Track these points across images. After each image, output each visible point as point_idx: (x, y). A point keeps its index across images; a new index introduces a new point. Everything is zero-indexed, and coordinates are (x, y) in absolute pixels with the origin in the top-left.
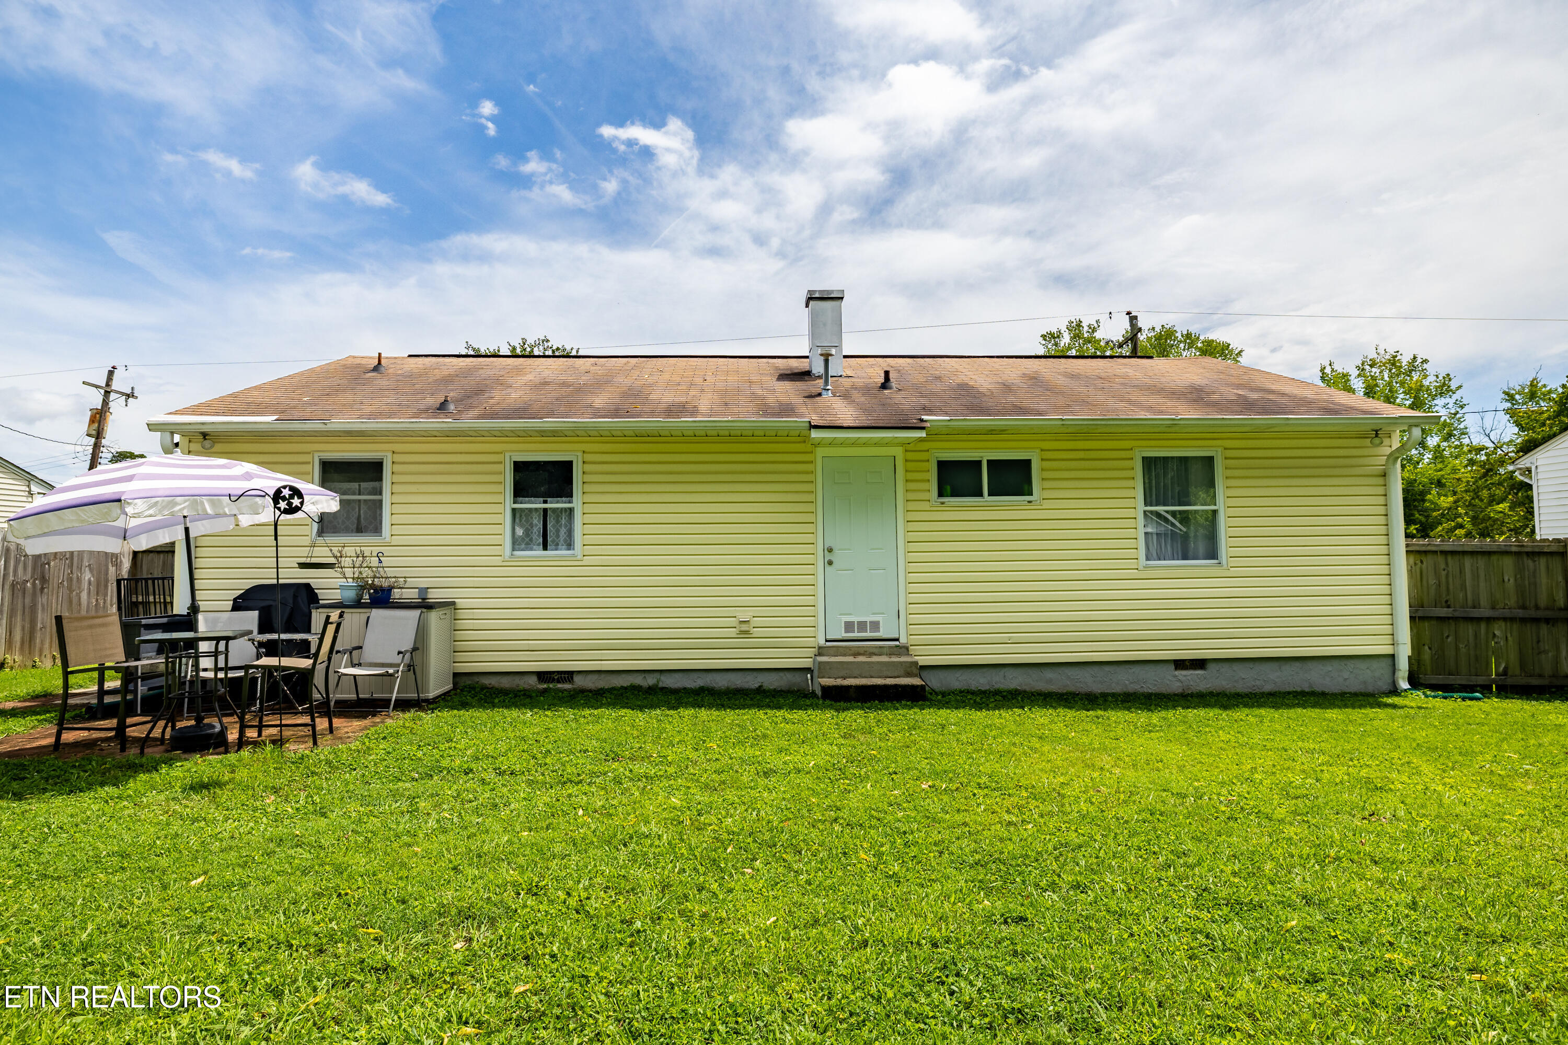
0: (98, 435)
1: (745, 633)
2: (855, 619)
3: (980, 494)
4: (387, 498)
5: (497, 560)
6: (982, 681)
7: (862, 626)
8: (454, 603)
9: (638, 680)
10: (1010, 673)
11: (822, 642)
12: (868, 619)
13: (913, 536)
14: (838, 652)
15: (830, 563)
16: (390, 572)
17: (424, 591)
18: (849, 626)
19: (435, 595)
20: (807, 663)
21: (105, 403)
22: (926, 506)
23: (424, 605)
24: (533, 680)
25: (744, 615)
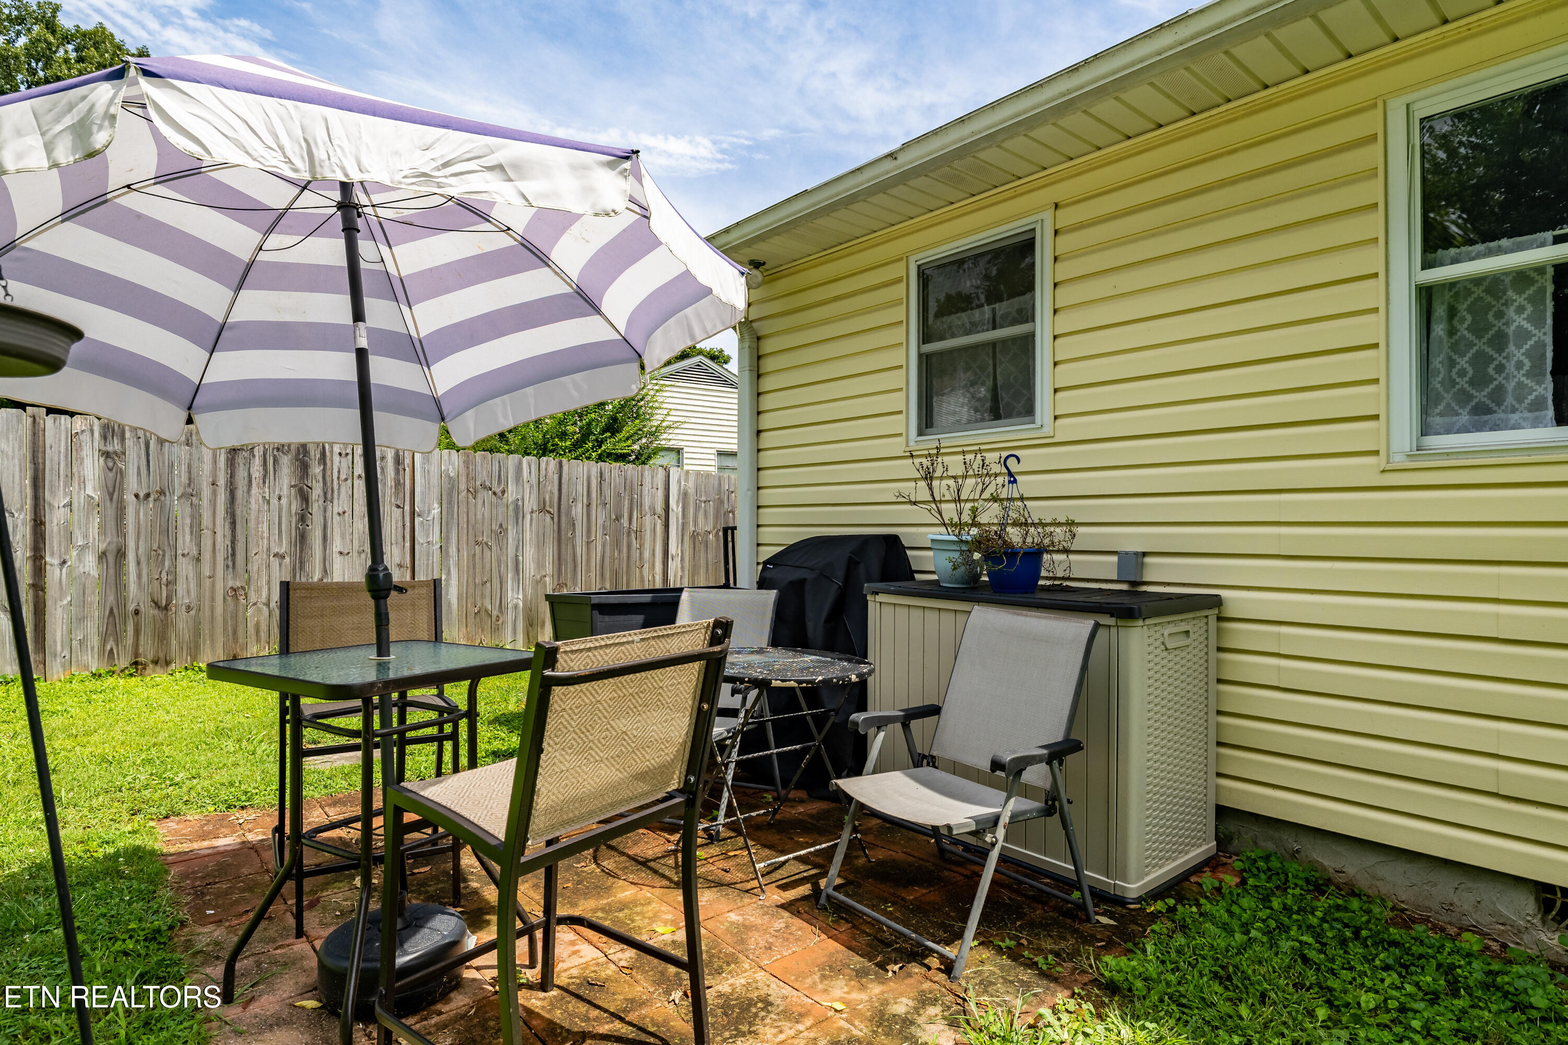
8: (1216, 602)
16: (1037, 511)
17: (1134, 561)
19: (1164, 576)
23: (1131, 600)
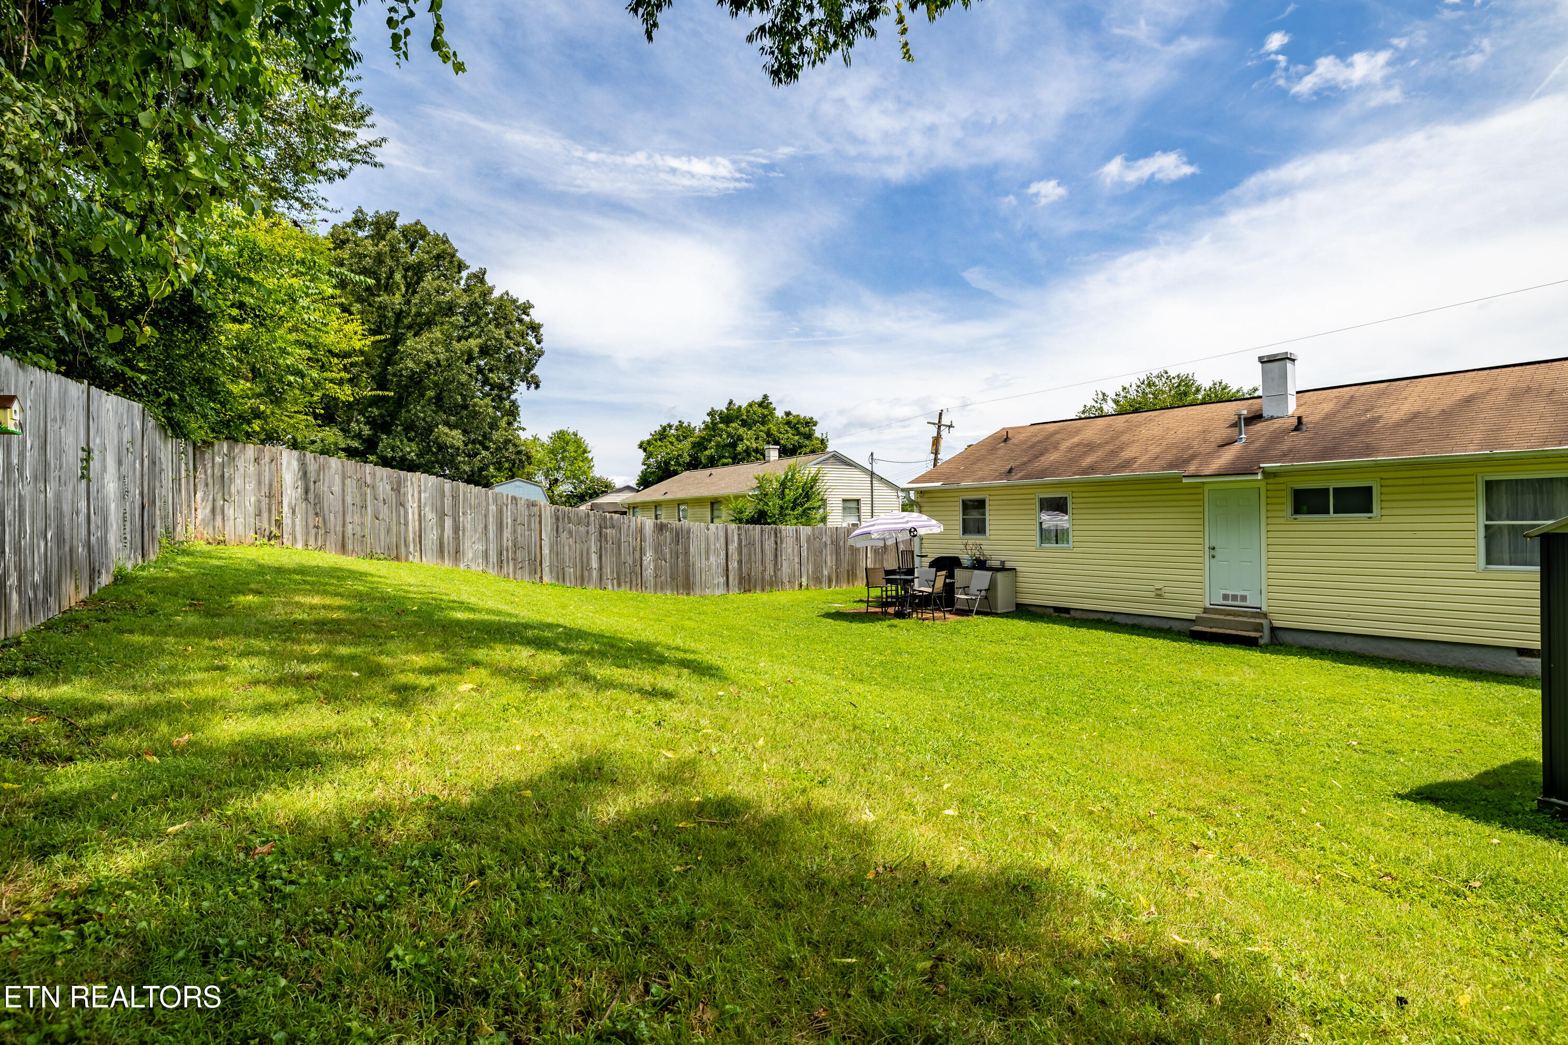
0: (936, 453)
1: (1159, 596)
2: (1230, 593)
3: (1328, 513)
4: (987, 518)
5: (1033, 548)
6: (1328, 642)
7: (1235, 597)
8: (1016, 569)
9: (1102, 616)
10: (1350, 640)
11: (1208, 605)
12: (1239, 593)
13: (1271, 541)
14: (1216, 612)
15: (1214, 557)
16: (989, 553)
17: (1003, 562)
18: (1225, 597)
19: (1008, 565)
20: (1193, 617)
21: (939, 433)
22: (1282, 521)
23: (1003, 569)
24: (1051, 610)
25: (1159, 585)
